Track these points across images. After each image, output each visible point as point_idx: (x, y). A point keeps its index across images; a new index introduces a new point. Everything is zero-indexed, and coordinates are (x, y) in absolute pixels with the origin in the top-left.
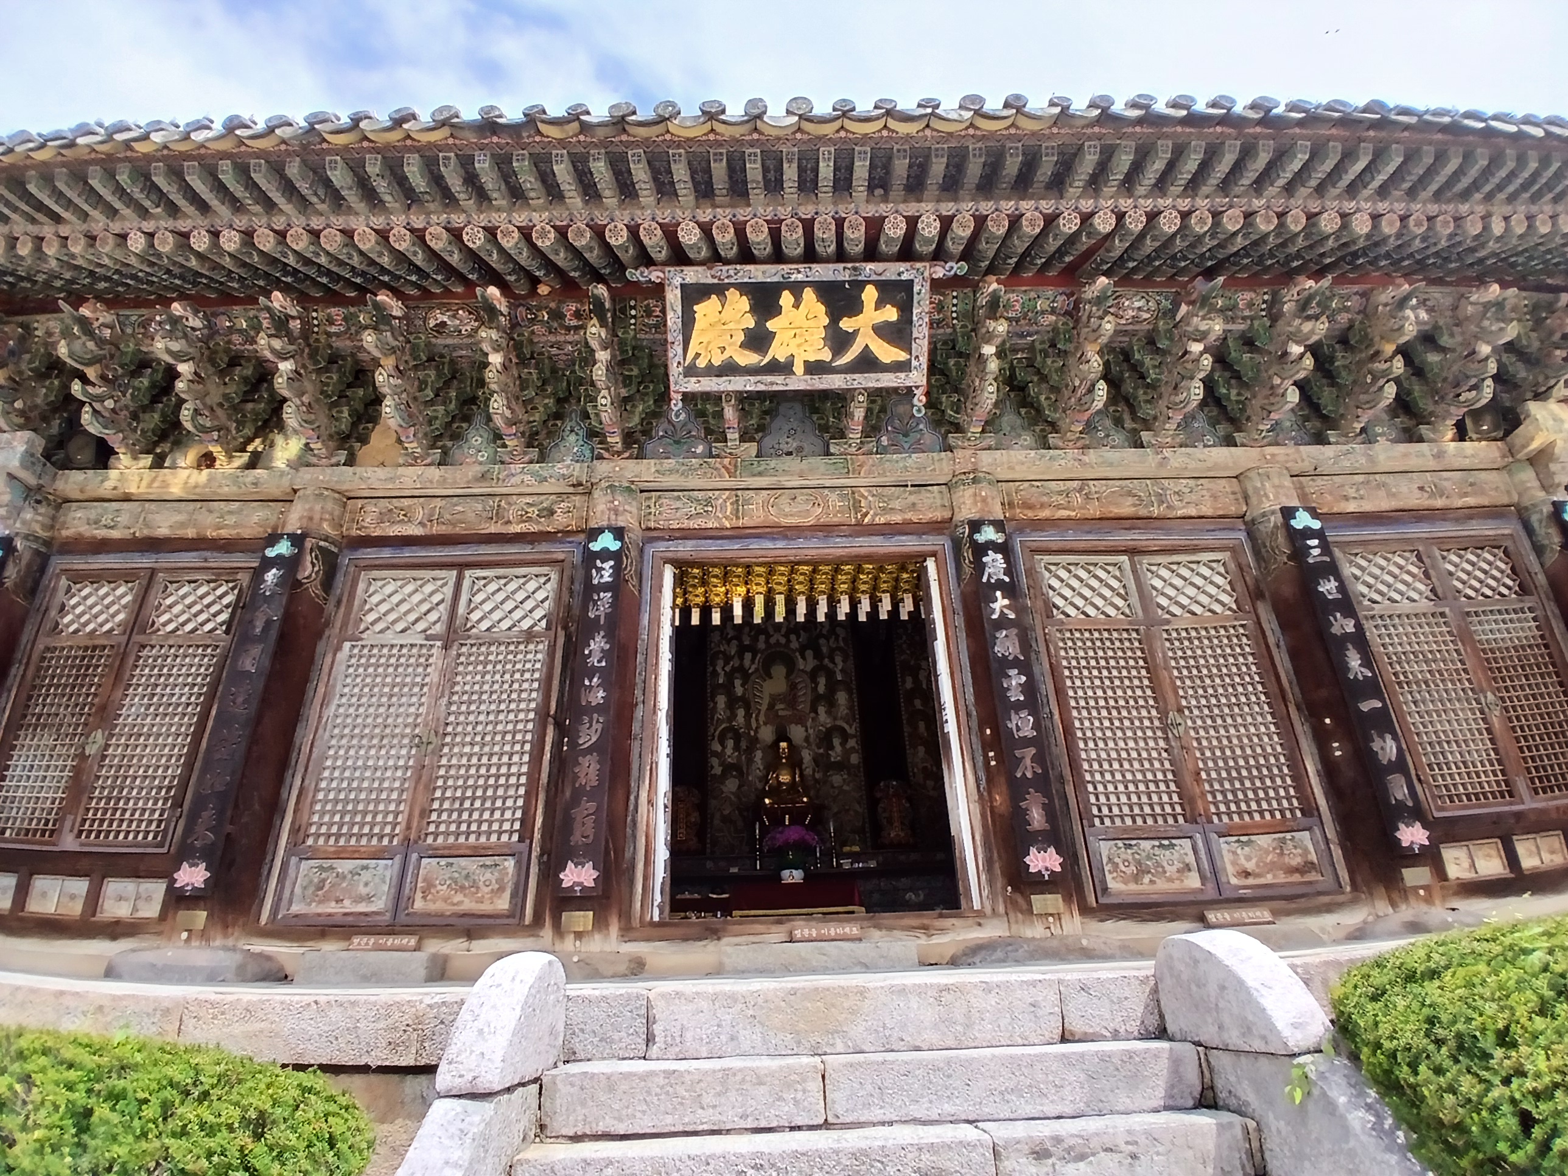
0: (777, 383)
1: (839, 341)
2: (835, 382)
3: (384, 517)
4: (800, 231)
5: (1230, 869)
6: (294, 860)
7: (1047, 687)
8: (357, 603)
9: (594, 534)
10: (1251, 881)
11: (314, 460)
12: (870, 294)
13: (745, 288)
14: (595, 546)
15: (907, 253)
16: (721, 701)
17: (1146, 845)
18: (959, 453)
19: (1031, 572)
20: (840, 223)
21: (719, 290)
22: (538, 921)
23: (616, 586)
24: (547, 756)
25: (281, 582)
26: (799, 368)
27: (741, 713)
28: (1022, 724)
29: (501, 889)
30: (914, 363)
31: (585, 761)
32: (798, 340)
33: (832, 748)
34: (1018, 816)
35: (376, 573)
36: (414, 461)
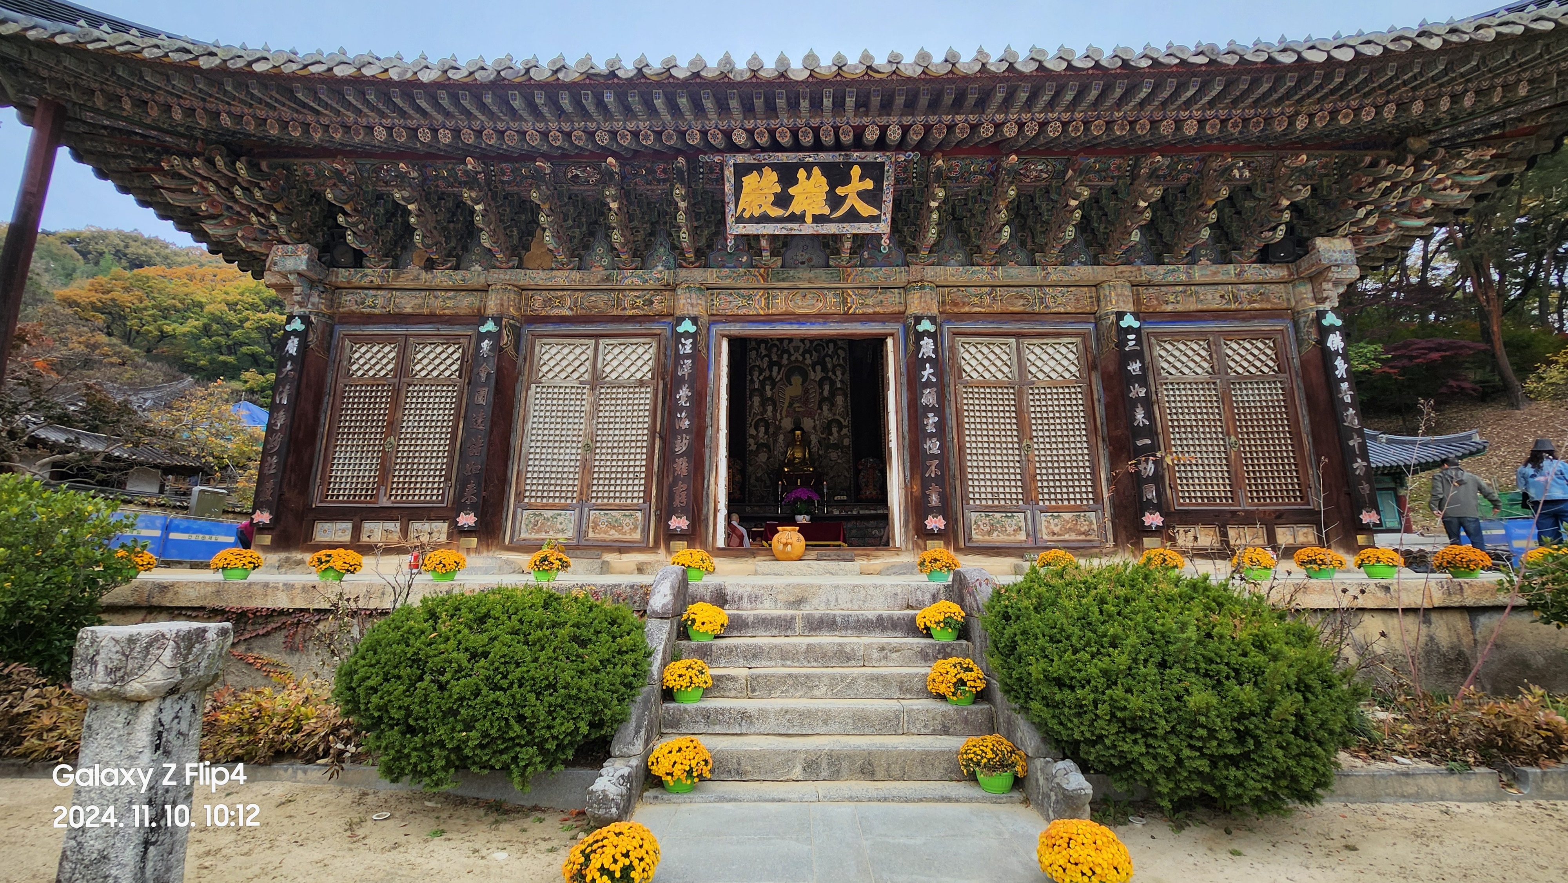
0: (795, 228)
1: (835, 201)
2: (831, 229)
3: (547, 302)
4: (811, 135)
5: (1044, 530)
6: (519, 510)
7: (952, 422)
8: (536, 359)
9: (680, 320)
10: (1055, 538)
11: (498, 264)
12: (856, 171)
13: (774, 167)
14: (680, 329)
15: (881, 144)
16: (756, 400)
17: (998, 515)
18: (913, 268)
19: (952, 348)
20: (836, 129)
21: (758, 168)
22: (657, 545)
23: (695, 355)
24: (656, 456)
25: (492, 349)
26: (809, 219)
27: (770, 408)
28: (933, 446)
29: (636, 528)
30: (883, 217)
31: (680, 461)
32: (809, 201)
33: (831, 434)
34: (925, 497)
35: (545, 340)
36: (562, 267)
